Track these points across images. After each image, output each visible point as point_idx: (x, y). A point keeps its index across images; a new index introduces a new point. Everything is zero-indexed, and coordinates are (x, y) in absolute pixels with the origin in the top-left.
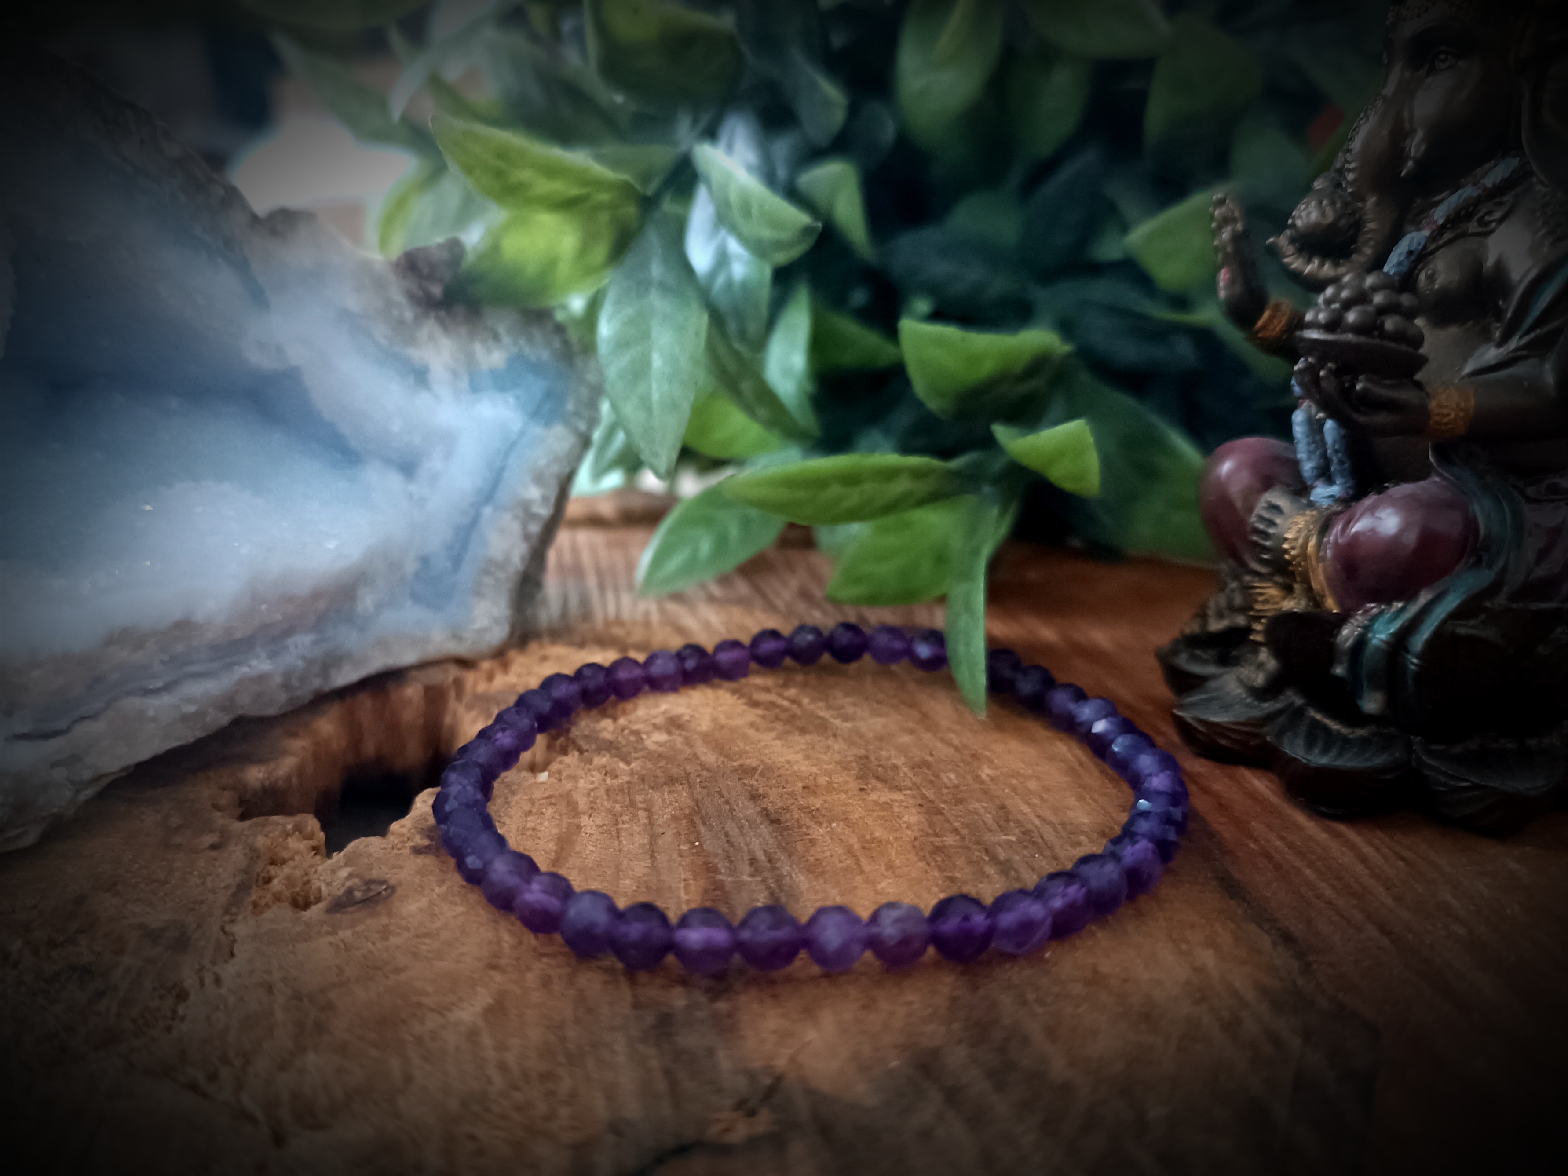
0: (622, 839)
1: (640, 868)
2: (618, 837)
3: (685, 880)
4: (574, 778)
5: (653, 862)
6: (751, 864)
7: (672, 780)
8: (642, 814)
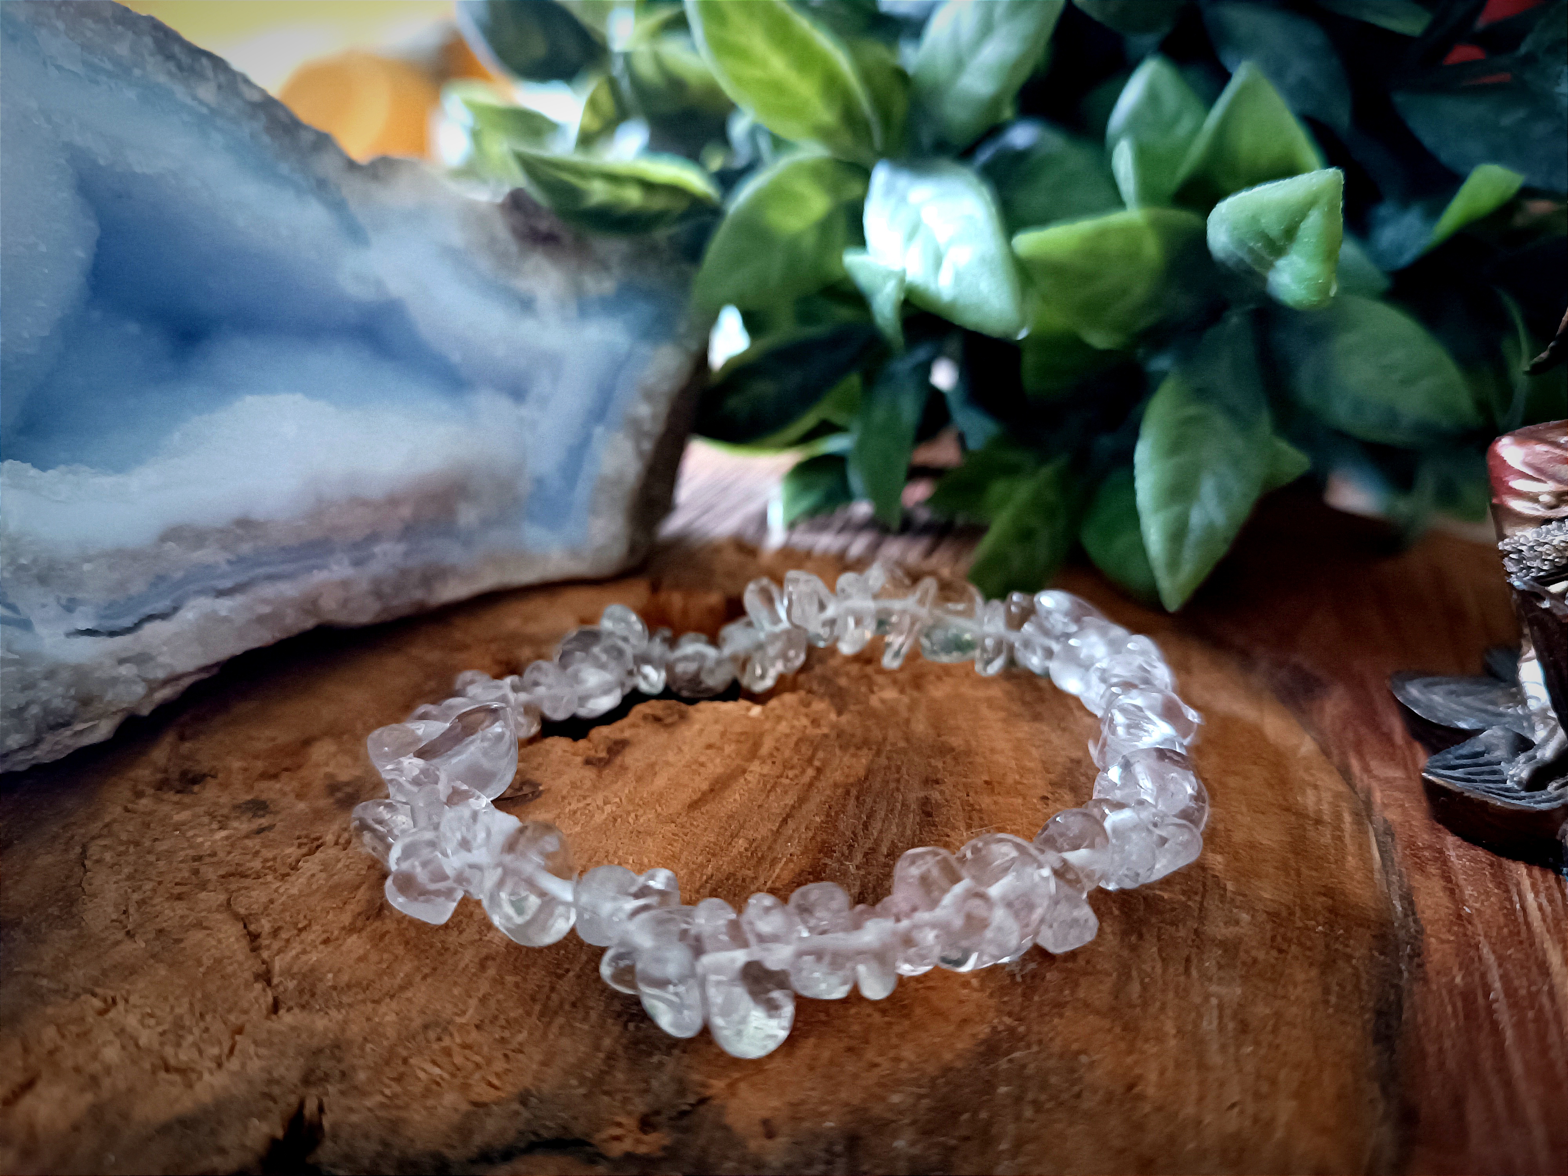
0: (772, 794)
1: (765, 830)
2: (770, 791)
3: (791, 855)
4: (779, 718)
5: (780, 827)
6: (866, 855)
7: (865, 743)
8: (810, 772)
